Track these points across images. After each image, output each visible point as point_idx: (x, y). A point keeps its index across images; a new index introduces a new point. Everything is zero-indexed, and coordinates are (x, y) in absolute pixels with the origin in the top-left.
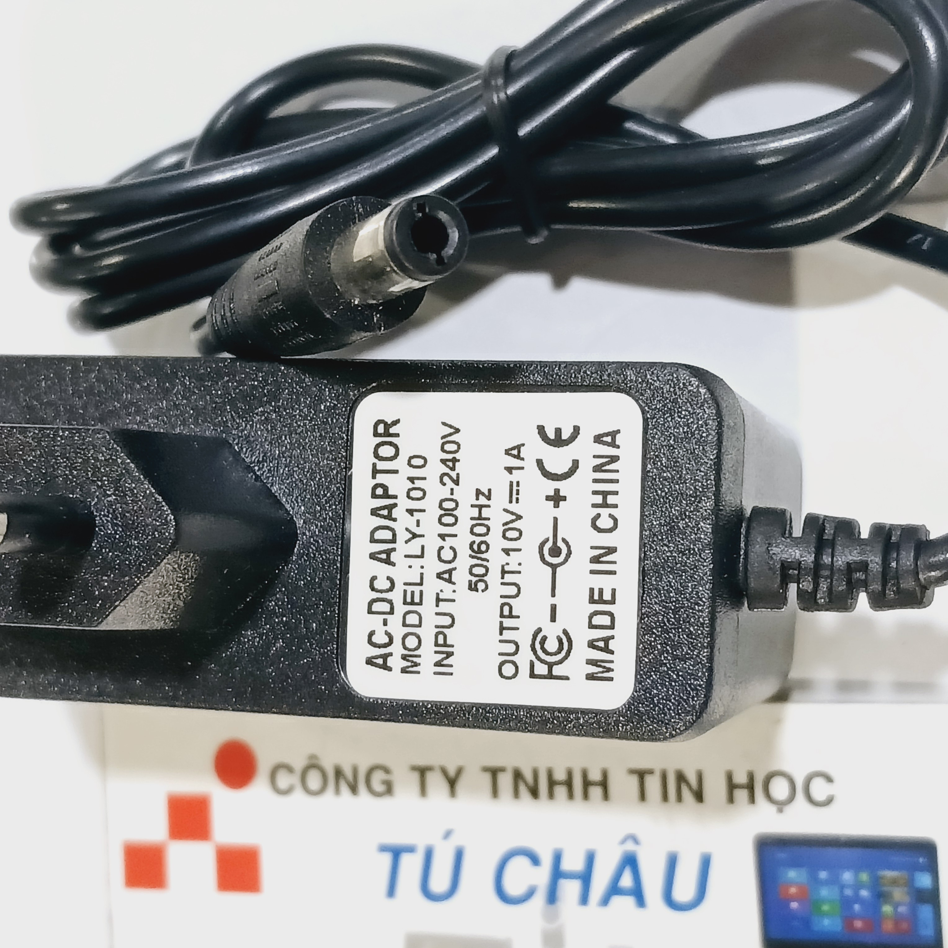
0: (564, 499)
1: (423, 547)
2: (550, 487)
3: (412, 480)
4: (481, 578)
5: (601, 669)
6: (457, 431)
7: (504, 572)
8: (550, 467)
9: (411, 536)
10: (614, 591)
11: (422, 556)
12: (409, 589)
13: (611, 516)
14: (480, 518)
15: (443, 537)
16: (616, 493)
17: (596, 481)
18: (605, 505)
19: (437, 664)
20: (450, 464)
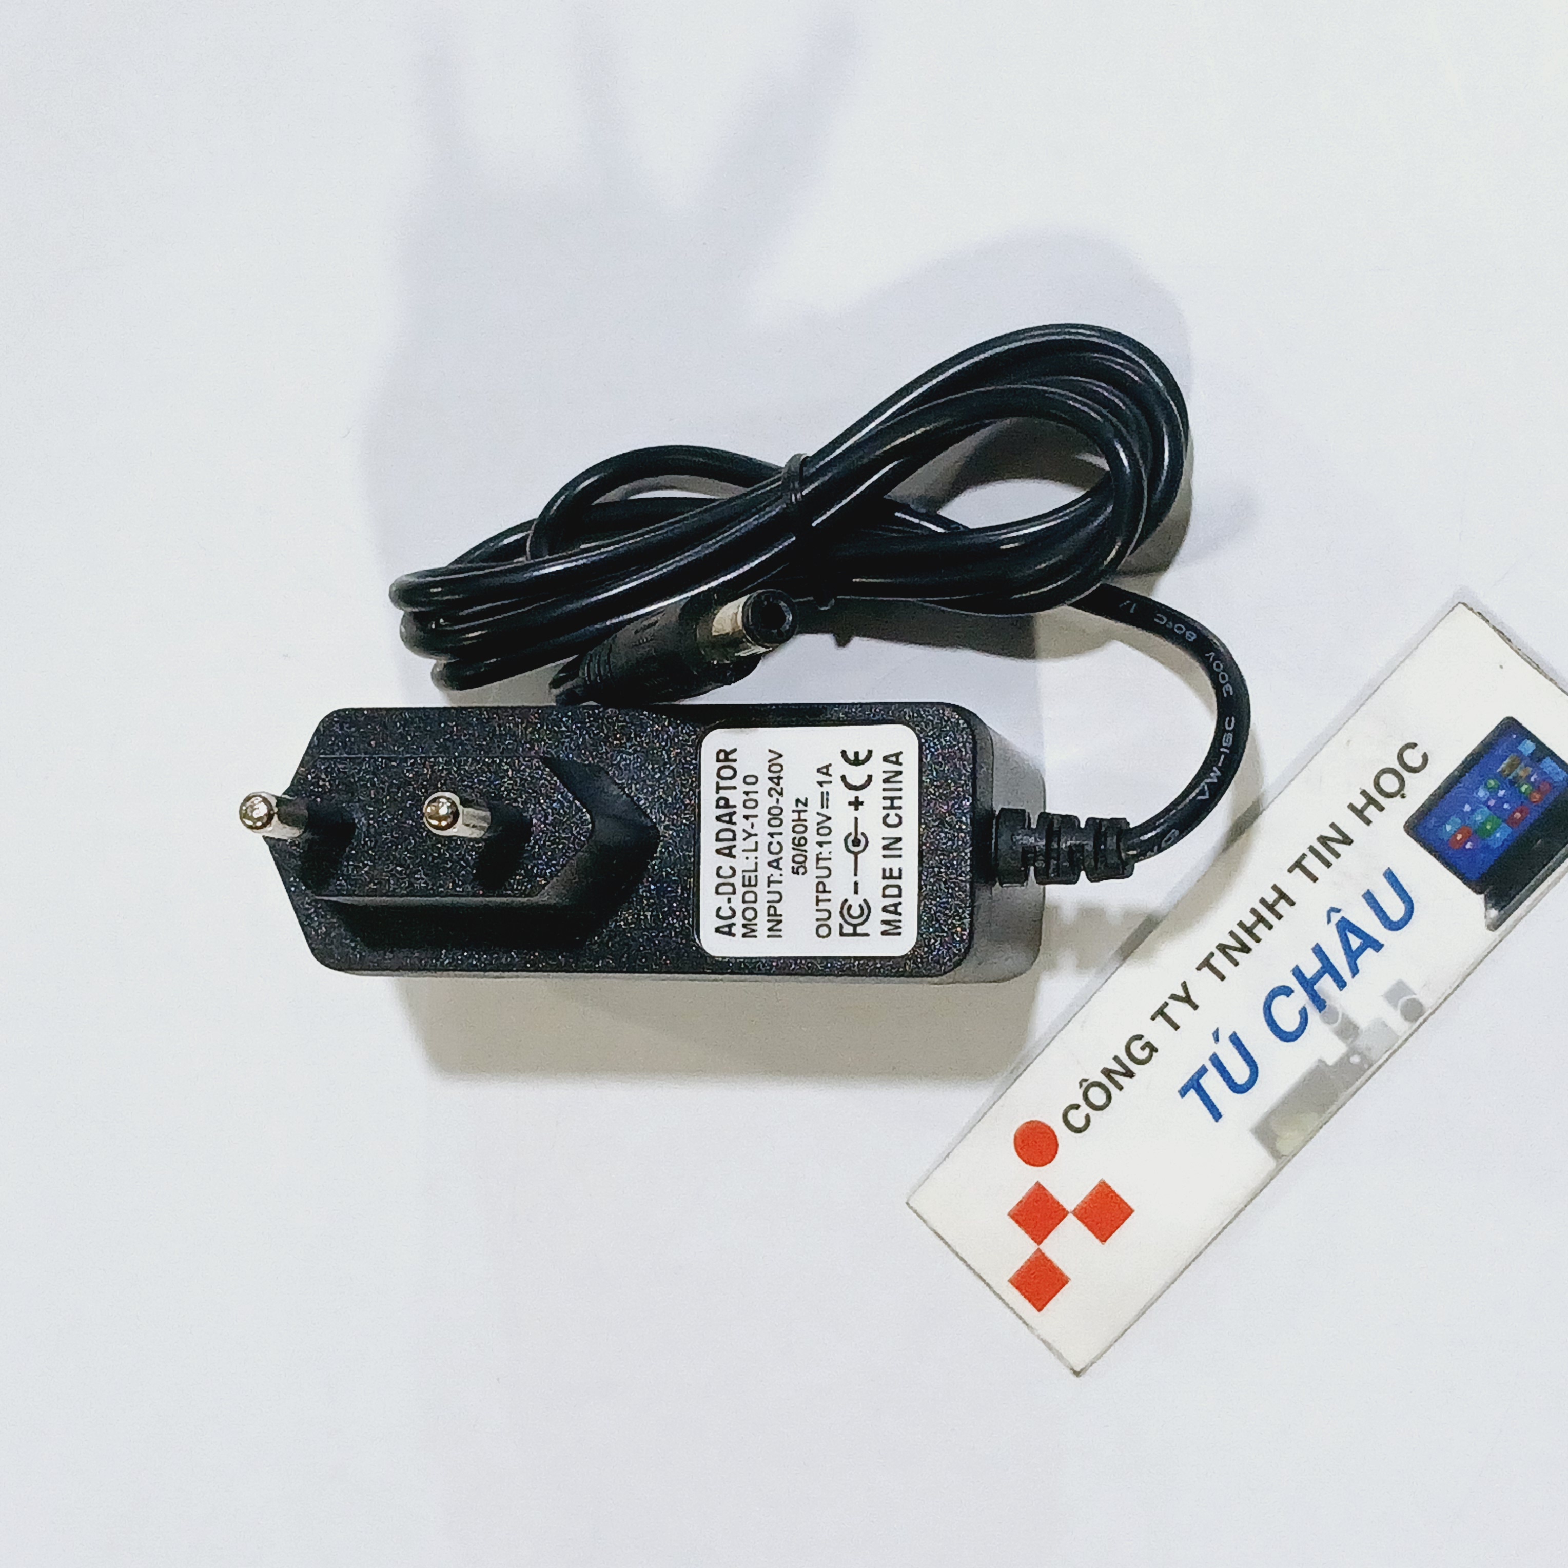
0: (862, 803)
1: (757, 843)
2: (851, 795)
3: (747, 793)
4: (802, 864)
5: (892, 927)
6: (781, 756)
7: (818, 860)
8: (850, 781)
9: (747, 835)
10: (900, 870)
11: (756, 850)
12: (747, 875)
13: (897, 815)
14: (799, 820)
15: (771, 835)
16: (900, 798)
17: (884, 790)
18: (892, 807)
19: (770, 930)
20: (776, 781)
